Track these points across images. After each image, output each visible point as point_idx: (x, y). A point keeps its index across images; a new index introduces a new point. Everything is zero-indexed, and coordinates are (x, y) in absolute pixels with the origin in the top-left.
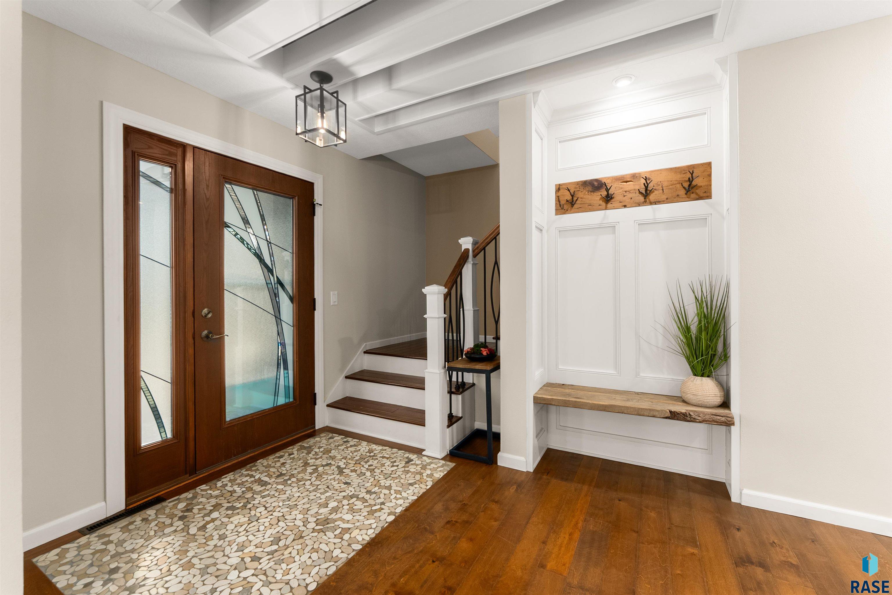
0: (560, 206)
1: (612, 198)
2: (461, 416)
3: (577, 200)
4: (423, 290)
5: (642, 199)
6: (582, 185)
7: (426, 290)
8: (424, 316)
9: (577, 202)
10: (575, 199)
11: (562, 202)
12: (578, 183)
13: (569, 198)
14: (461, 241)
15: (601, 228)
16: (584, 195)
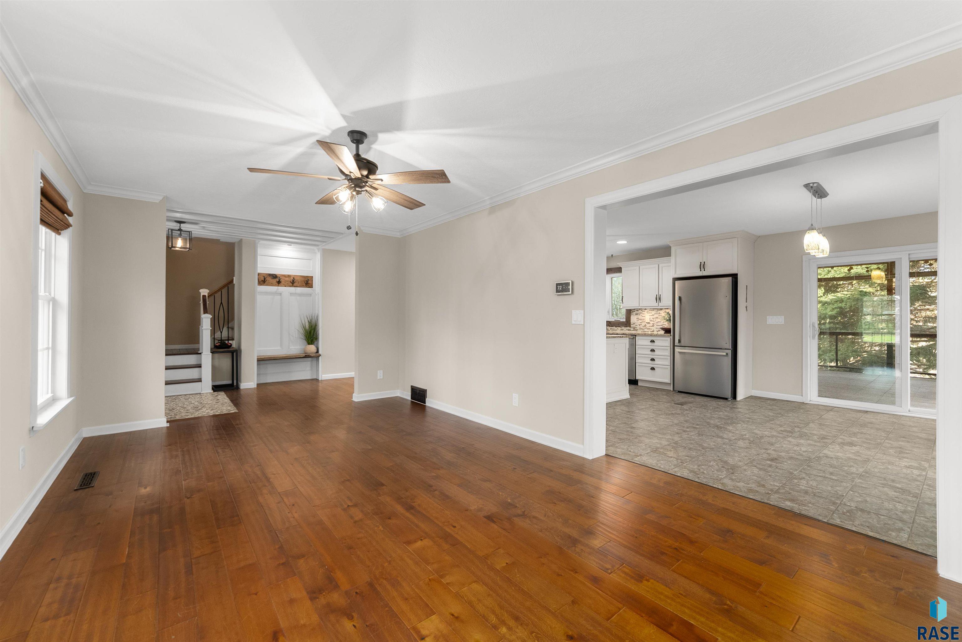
0: (260, 282)
1: (280, 282)
5: (291, 284)
6: (269, 275)
7: (202, 316)
9: (267, 281)
13: (263, 279)
14: (201, 291)
15: (276, 293)
16: (269, 279)
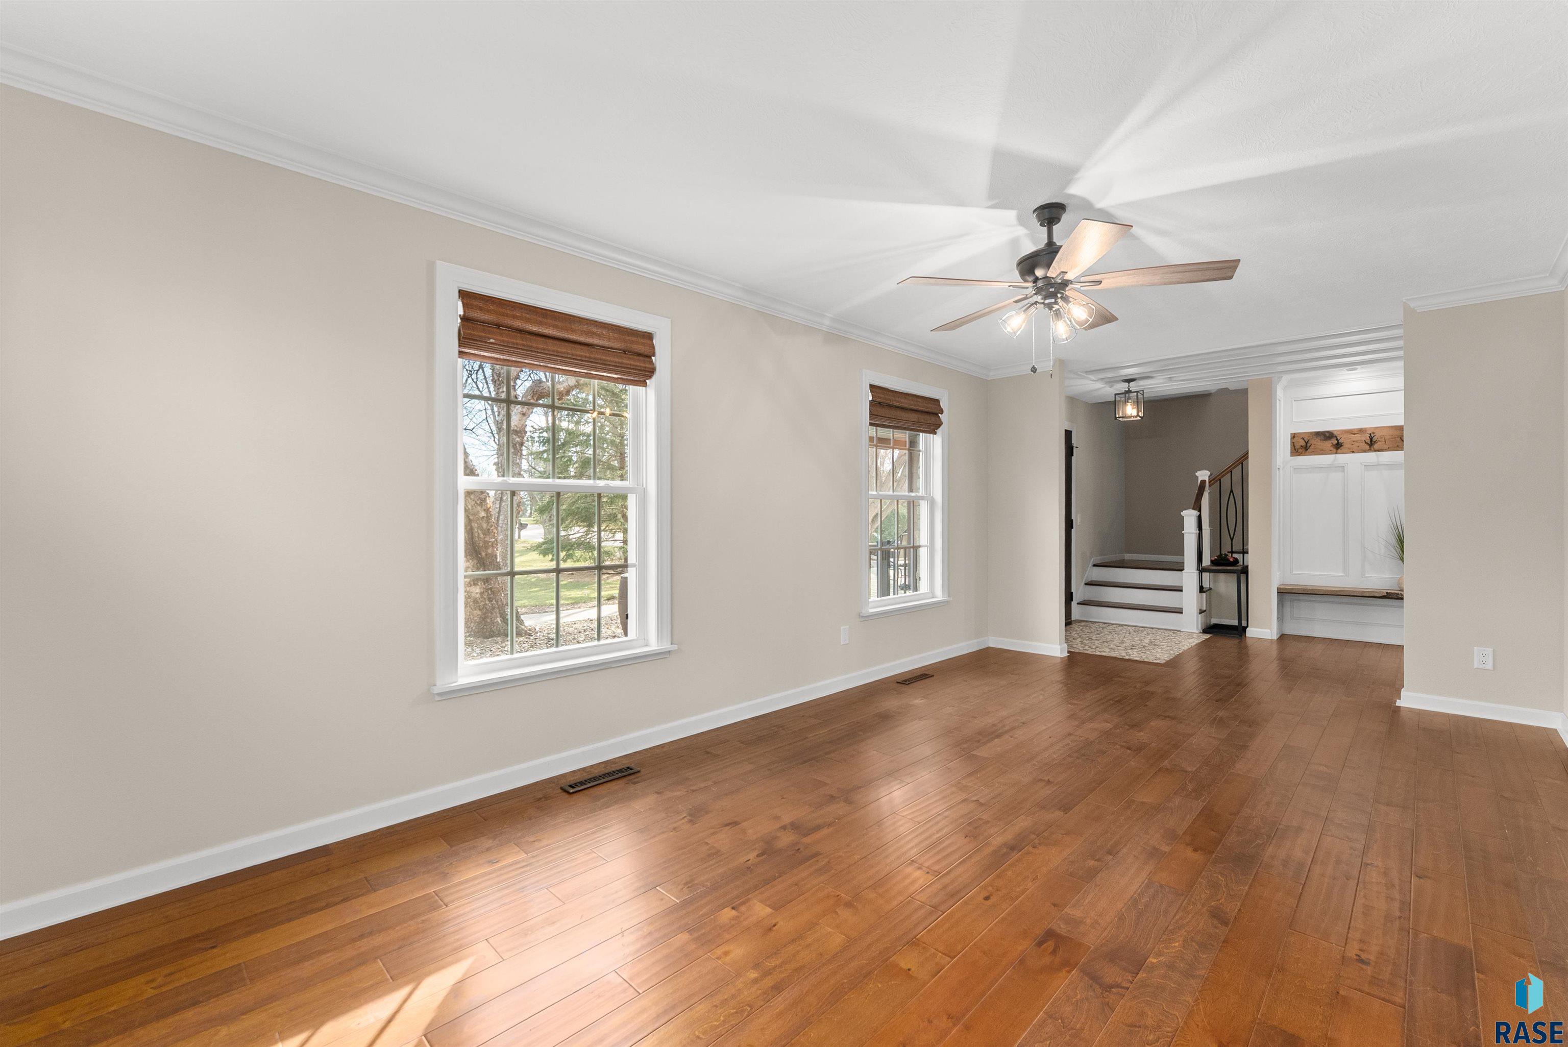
0: (1295, 449)
1: (1341, 446)
2: (1205, 609)
3: (1310, 446)
4: (1182, 513)
5: (1368, 447)
6: (1316, 434)
7: (1184, 513)
8: (1183, 532)
9: (1311, 447)
10: (1309, 445)
11: (1297, 447)
12: (1311, 433)
13: (1303, 444)
14: (1198, 474)
15: (1331, 468)
16: (1317, 443)
